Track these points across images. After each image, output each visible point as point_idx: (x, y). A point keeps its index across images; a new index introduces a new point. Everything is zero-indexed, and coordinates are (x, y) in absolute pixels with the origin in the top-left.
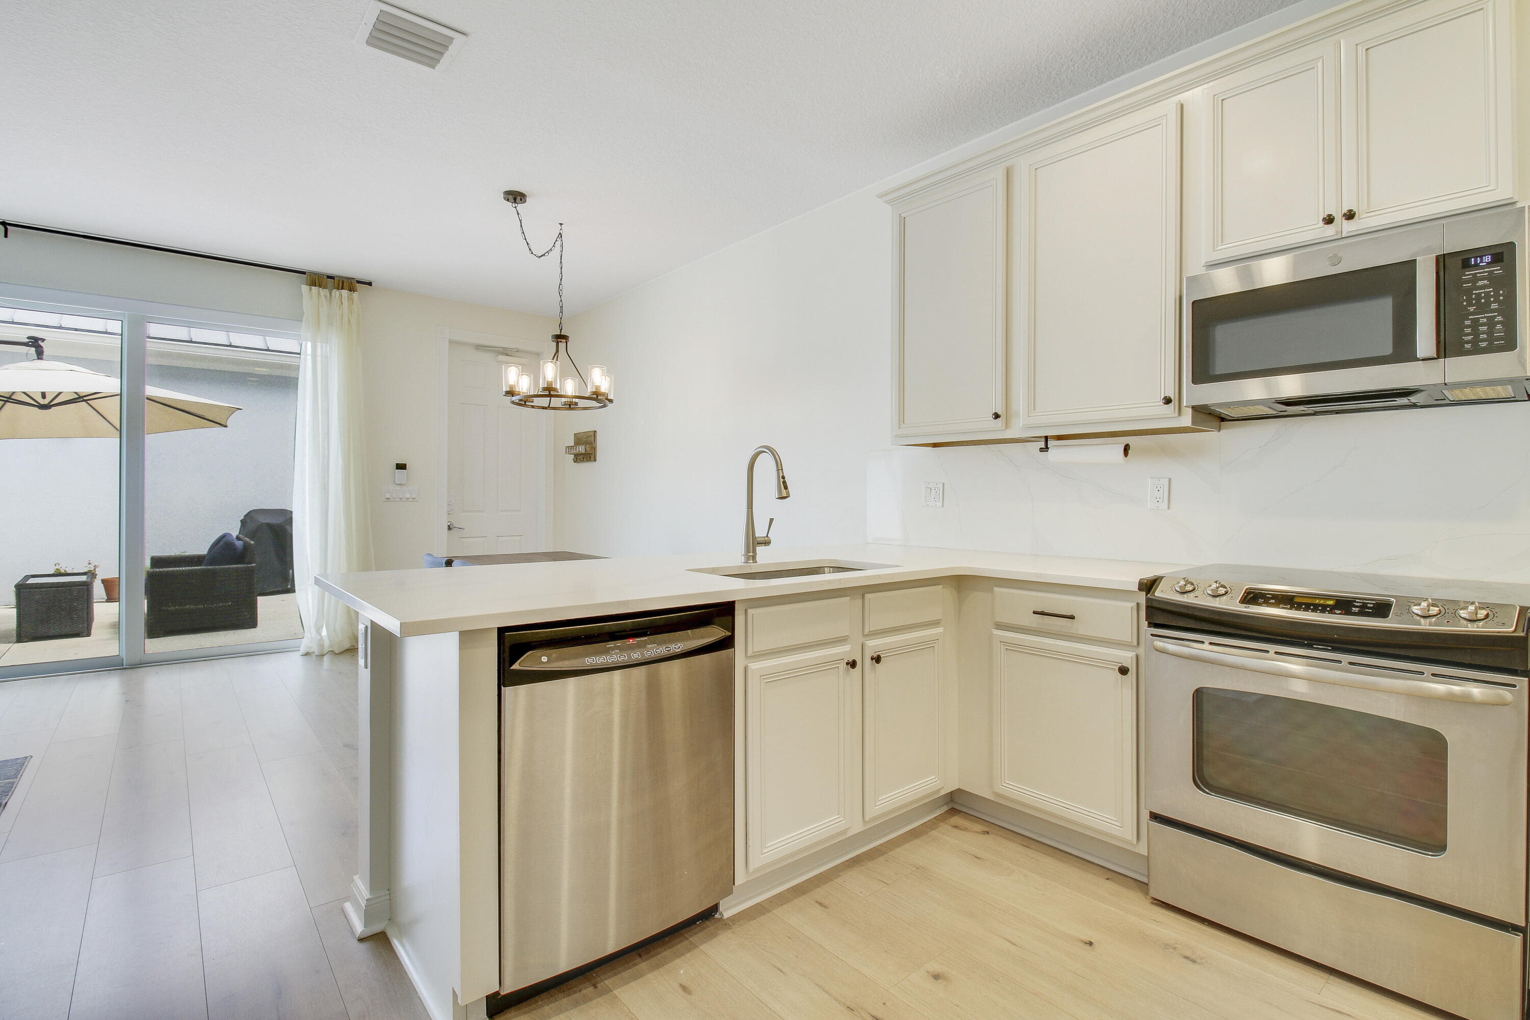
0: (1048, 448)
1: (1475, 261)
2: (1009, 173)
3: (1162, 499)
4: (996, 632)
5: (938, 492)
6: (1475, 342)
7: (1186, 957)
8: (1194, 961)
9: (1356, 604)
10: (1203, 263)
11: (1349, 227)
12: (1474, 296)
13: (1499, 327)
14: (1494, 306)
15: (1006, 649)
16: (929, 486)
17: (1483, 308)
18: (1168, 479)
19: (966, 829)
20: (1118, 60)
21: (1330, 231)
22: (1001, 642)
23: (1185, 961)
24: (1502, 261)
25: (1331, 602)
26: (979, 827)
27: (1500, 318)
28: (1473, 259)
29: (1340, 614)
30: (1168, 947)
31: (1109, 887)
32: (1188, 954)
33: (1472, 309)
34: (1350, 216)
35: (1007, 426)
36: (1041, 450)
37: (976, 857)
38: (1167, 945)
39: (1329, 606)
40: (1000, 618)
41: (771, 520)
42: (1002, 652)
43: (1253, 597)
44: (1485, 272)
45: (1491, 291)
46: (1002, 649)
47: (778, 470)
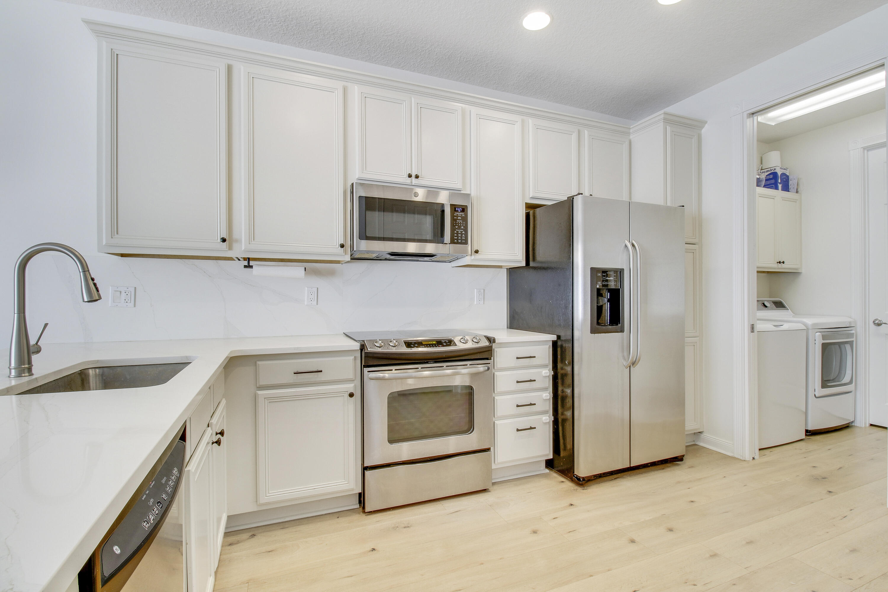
0: (252, 266)
1: (457, 209)
2: (229, 69)
3: (313, 299)
4: (260, 392)
5: (129, 294)
6: (457, 239)
7: (405, 527)
8: (409, 527)
9: (443, 342)
10: (357, 177)
11: (414, 181)
12: (457, 222)
13: (463, 235)
14: (462, 227)
15: (269, 402)
16: (119, 289)
17: (459, 228)
18: (317, 288)
19: (238, 542)
20: (291, 36)
21: (408, 180)
22: (265, 398)
23: (405, 529)
24: (464, 212)
25: (434, 343)
26: (245, 536)
27: (463, 232)
28: (457, 208)
29: (441, 347)
30: (395, 528)
31: (344, 521)
32: (404, 526)
33: (457, 227)
34: (417, 177)
35: (230, 248)
36: (245, 267)
37: (269, 552)
38: (393, 528)
39: (434, 344)
40: (262, 382)
41: (46, 325)
42: (266, 404)
43: (409, 344)
44: (460, 214)
45: (461, 222)
46: (266, 402)
47: (84, 271)
